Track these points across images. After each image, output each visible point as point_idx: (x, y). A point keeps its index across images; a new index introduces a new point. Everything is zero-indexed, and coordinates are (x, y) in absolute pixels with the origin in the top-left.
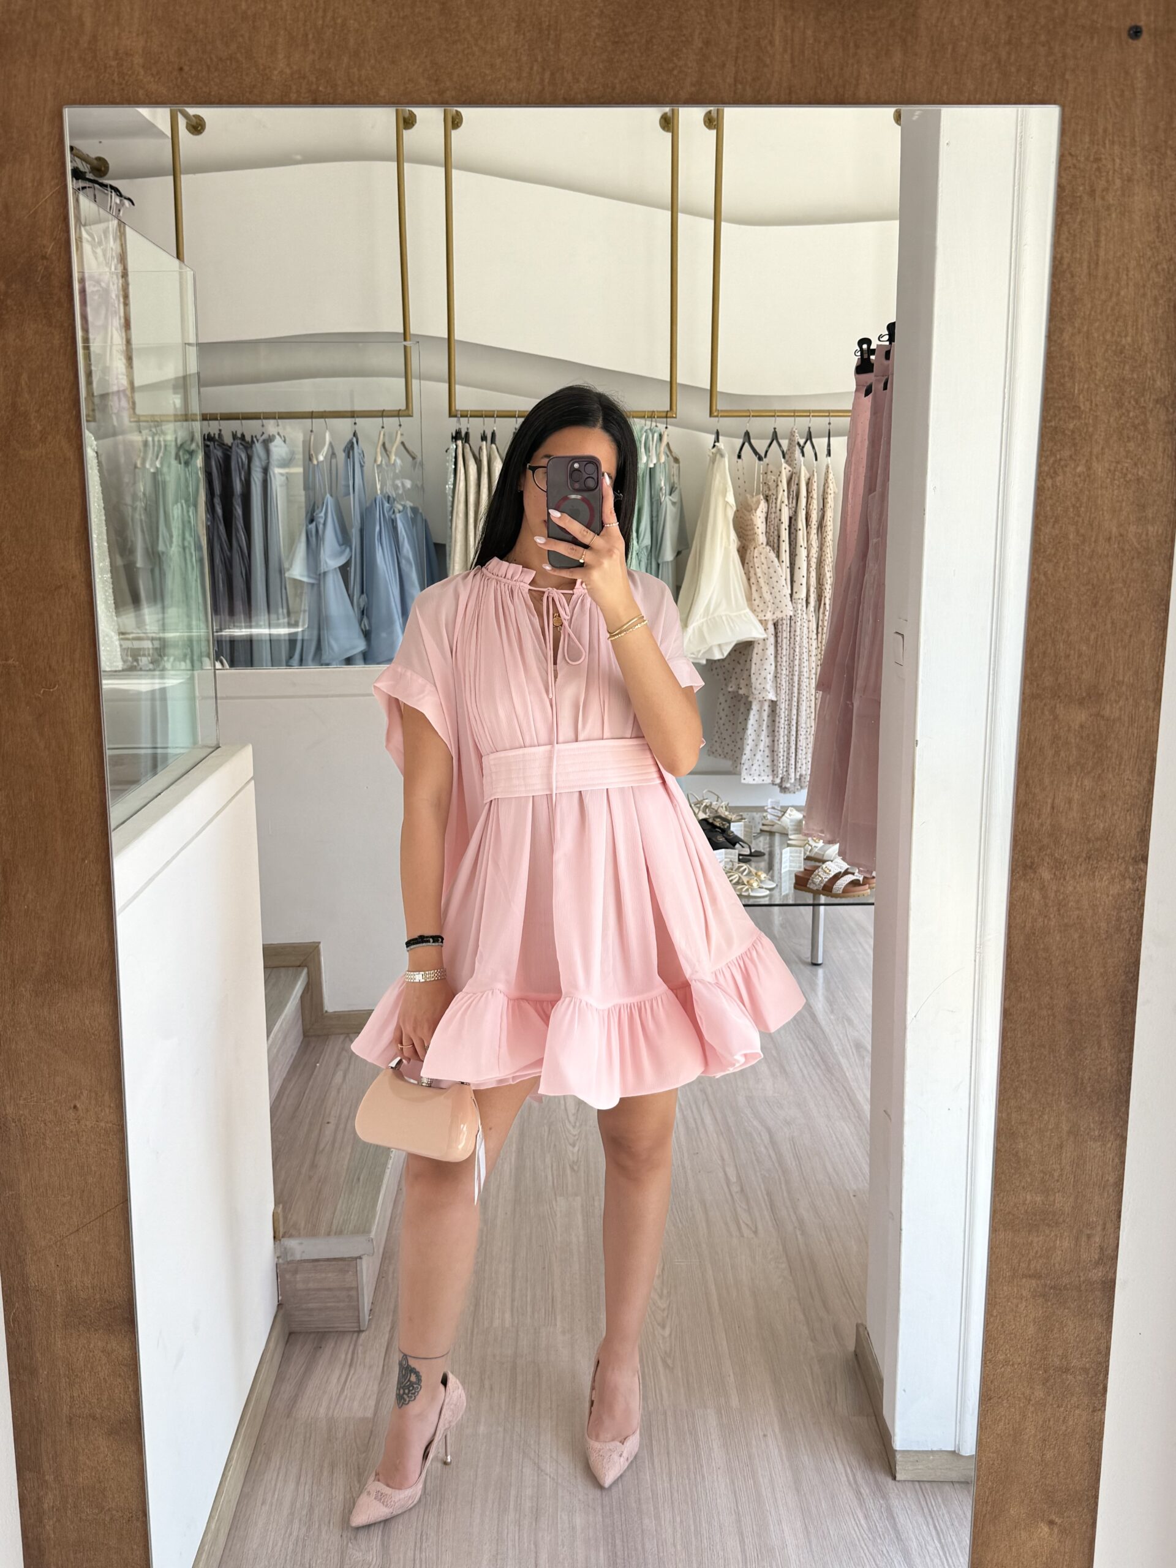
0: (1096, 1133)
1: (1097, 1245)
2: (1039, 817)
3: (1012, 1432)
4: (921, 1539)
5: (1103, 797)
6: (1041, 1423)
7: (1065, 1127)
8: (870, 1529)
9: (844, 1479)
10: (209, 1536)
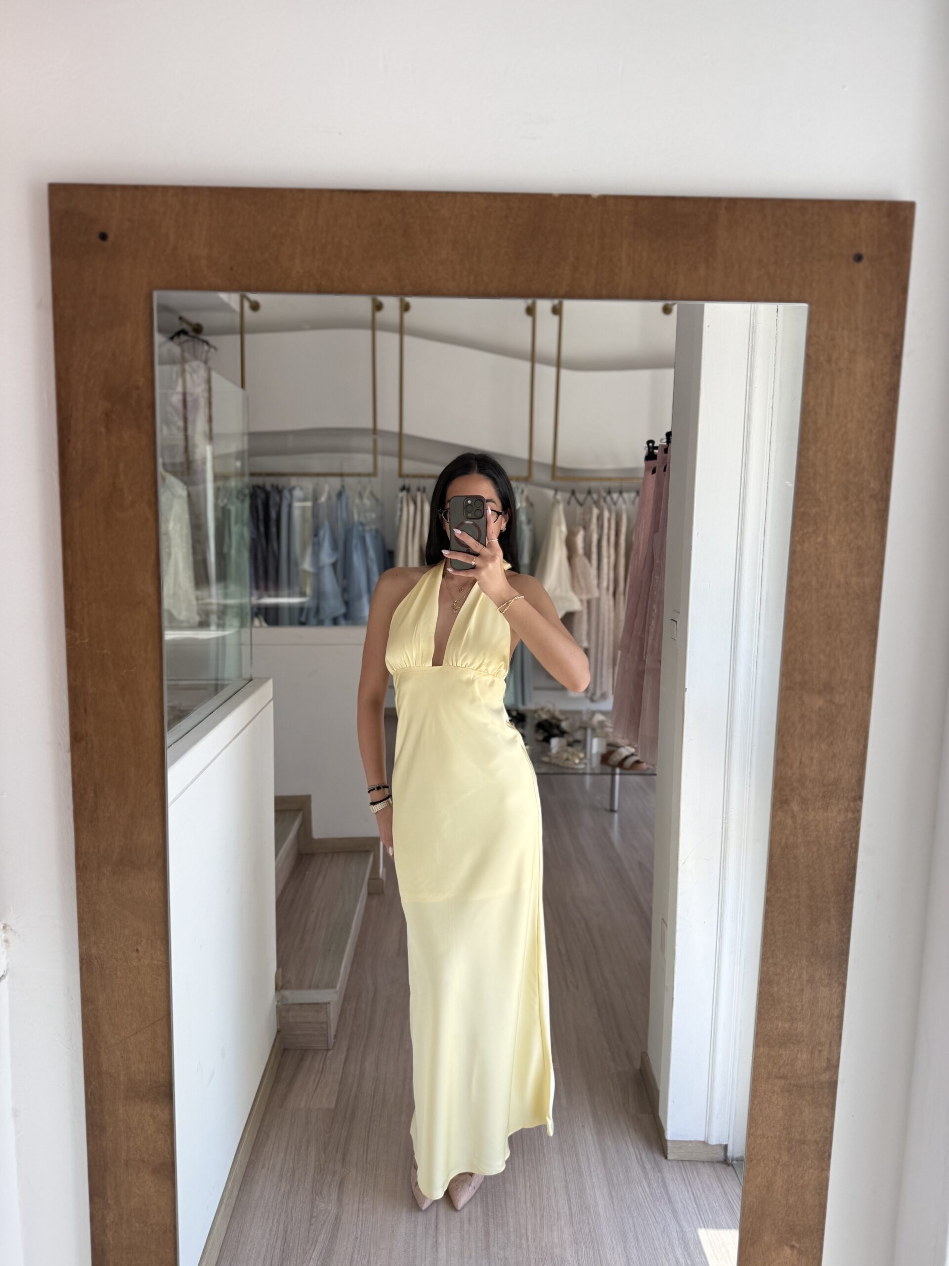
0: (826, 982)
1: (825, 1057)
2: (791, 768)
3: (766, 1184)
4: (684, 1202)
5: (834, 756)
6: (786, 1177)
7: (805, 977)
8: (651, 1194)
9: (634, 1158)
10: (227, 1194)
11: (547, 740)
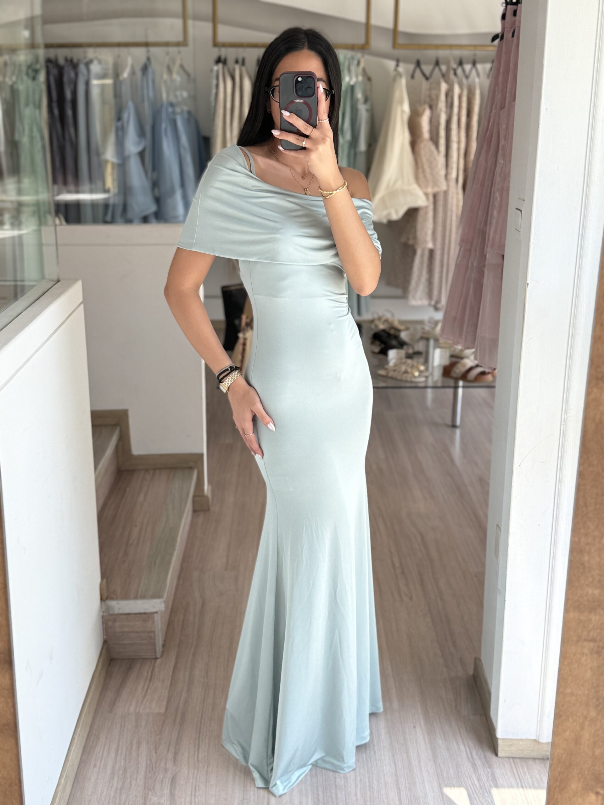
9: (464, 755)
10: (61, 787)
11: (384, 352)
